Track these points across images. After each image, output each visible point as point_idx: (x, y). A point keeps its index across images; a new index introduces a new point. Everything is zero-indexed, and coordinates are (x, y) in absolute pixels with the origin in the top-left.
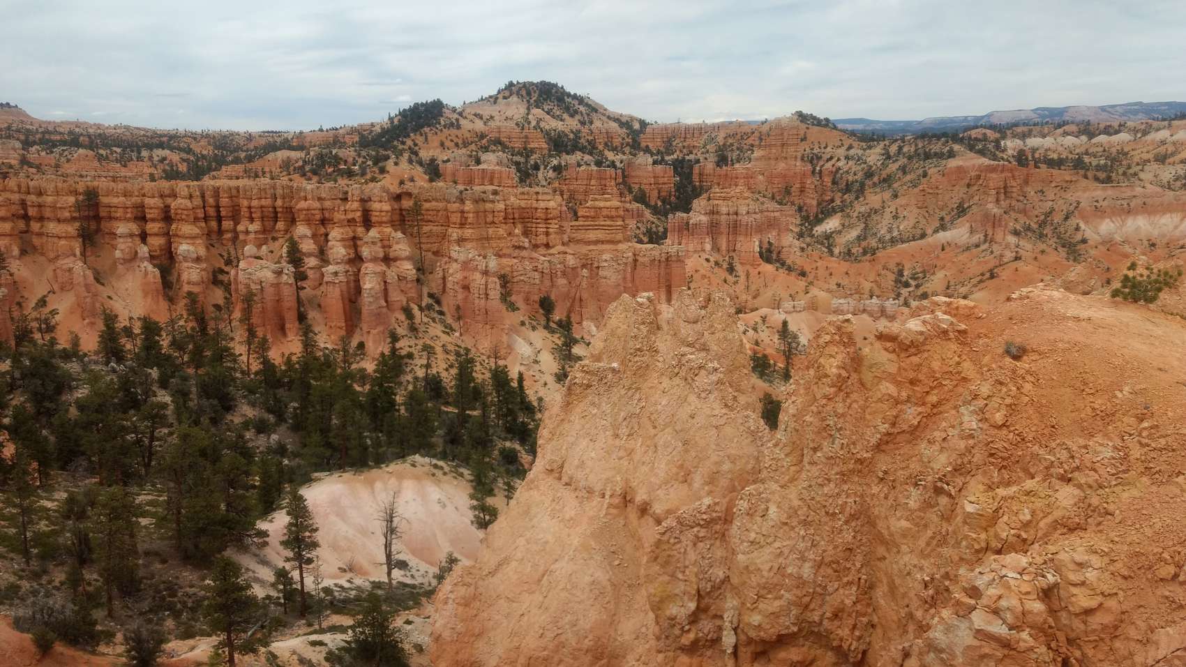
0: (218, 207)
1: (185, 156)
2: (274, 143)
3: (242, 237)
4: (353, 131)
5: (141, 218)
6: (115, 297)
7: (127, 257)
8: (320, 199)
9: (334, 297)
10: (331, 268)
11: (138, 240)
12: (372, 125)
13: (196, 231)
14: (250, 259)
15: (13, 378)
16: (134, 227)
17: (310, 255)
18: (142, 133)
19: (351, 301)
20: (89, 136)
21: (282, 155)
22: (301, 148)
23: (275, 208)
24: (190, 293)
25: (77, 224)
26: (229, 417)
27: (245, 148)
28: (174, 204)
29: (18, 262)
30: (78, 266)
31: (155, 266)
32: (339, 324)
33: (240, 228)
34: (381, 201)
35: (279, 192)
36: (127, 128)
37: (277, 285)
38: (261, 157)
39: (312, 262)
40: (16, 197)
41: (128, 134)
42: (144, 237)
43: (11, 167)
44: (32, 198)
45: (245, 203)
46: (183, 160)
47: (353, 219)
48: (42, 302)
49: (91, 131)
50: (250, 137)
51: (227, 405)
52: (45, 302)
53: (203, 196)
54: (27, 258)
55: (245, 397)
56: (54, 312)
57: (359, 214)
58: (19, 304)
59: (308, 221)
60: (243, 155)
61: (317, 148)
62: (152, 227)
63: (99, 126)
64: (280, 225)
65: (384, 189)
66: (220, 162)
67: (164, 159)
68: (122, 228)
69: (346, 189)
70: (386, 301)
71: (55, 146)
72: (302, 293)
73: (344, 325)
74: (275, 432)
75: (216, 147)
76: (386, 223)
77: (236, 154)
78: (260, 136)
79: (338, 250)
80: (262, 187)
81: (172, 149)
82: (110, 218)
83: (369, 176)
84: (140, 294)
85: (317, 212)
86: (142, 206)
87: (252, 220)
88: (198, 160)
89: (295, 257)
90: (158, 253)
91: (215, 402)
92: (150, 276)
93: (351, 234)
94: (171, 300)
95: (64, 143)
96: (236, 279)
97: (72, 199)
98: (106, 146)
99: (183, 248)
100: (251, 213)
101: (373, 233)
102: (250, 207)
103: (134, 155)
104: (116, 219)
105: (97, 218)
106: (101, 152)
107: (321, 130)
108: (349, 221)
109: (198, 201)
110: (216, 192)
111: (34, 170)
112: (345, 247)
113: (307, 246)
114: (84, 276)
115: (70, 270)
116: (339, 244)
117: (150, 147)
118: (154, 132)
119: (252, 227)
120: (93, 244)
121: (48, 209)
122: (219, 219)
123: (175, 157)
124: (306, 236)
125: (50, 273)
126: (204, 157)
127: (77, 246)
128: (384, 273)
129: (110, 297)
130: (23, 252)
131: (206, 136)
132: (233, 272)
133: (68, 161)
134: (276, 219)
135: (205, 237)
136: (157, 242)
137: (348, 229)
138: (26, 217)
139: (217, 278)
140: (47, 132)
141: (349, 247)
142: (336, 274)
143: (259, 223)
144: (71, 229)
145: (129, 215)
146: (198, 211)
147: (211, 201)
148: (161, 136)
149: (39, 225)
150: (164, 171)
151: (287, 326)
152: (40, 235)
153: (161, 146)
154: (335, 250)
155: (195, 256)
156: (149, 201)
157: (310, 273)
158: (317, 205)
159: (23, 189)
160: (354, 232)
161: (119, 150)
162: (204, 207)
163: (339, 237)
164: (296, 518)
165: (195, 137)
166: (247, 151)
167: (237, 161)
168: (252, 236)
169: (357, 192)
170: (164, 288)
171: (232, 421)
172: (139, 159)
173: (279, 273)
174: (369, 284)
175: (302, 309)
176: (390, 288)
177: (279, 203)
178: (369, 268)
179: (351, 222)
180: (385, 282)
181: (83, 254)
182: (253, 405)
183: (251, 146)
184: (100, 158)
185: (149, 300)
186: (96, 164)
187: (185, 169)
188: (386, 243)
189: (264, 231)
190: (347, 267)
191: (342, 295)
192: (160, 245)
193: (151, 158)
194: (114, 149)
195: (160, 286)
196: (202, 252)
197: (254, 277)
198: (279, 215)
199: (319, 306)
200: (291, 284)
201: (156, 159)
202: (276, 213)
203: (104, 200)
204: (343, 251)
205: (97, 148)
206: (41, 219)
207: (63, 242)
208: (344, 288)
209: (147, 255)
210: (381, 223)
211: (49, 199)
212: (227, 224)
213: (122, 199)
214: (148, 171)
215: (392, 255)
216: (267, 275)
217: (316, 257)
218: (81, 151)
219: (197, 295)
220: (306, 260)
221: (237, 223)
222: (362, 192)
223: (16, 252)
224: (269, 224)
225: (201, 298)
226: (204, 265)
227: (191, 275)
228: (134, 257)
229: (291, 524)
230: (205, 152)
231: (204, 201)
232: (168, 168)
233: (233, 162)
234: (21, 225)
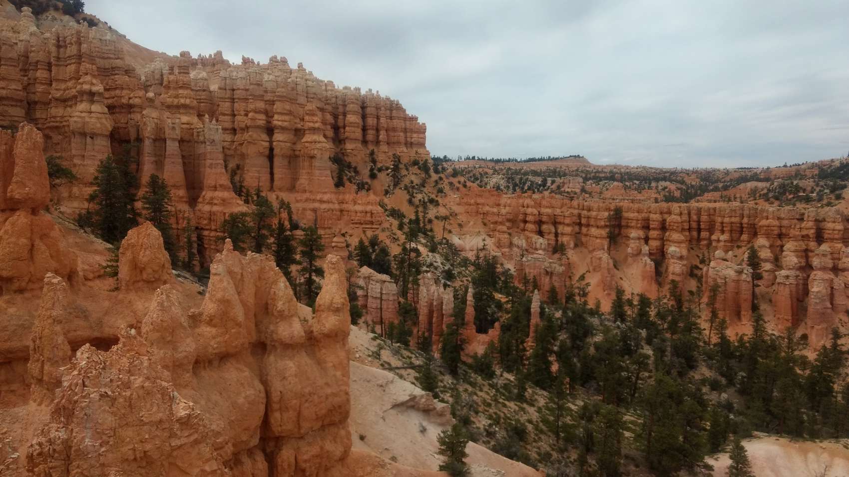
0: (699, 222)
1: (679, 186)
2: (745, 176)
3: (714, 244)
4: (813, 166)
5: (647, 227)
6: (624, 279)
7: (635, 253)
8: (779, 218)
9: (783, 296)
10: (784, 273)
11: (643, 242)
12: (832, 161)
13: (682, 238)
14: (719, 261)
15: (562, 322)
16: (641, 233)
17: (766, 261)
18: (653, 171)
19: (798, 300)
20: (621, 174)
21: (750, 185)
22: (767, 180)
23: (741, 224)
24: (673, 281)
25: (607, 230)
26: (692, 373)
27: (723, 180)
28: (669, 219)
29: (572, 252)
30: (605, 256)
31: (652, 260)
32: (786, 317)
33: (714, 237)
34: (834, 222)
35: (746, 212)
36: (644, 168)
37: (737, 282)
38: (734, 186)
39: (768, 266)
40: (576, 212)
41: (644, 171)
42: (647, 240)
43: (576, 193)
44: (585, 212)
45: (719, 220)
46: (678, 189)
47: (807, 236)
48: (582, 278)
49: (622, 170)
50: (727, 172)
51: (691, 365)
52: (584, 277)
53: (689, 214)
54: (577, 249)
55: (704, 361)
56: (588, 285)
57: (812, 231)
58: (570, 277)
59: (768, 235)
60: (721, 185)
61: (780, 180)
62: (653, 234)
63: (627, 167)
64: (745, 237)
65: (838, 212)
66: (703, 190)
67: (666, 188)
68: (634, 233)
69: (803, 211)
70: (832, 304)
71: (601, 180)
72: (757, 290)
73: (790, 318)
74: (725, 392)
75: (702, 180)
76: (836, 239)
77: (716, 184)
78: (735, 171)
79: (791, 258)
80: (734, 208)
81: (671, 181)
82: (627, 227)
83: (825, 202)
84: (640, 277)
85: (775, 228)
86: (647, 220)
87: (723, 232)
88: (688, 189)
89: (754, 261)
90: (655, 251)
91: (683, 361)
92: (648, 268)
93: (804, 247)
94: (660, 284)
95: (606, 178)
96: (706, 274)
97: (606, 214)
98: (630, 180)
99: (672, 249)
100: (723, 227)
101: (825, 247)
102: (722, 223)
103: (646, 186)
104: (632, 227)
105: (620, 226)
106: (627, 183)
107: (785, 166)
108: (803, 236)
109: (685, 218)
110: (699, 210)
111: (587, 195)
112: (797, 257)
113: (765, 254)
114: (608, 263)
115: (600, 259)
116: (793, 254)
117: (657, 180)
118: (661, 170)
119: (722, 238)
120: (615, 243)
121: (593, 220)
122: (699, 230)
123: (672, 186)
124: (764, 246)
125: (588, 260)
126: (692, 186)
127: (606, 243)
128: (832, 280)
129: (621, 278)
130: (576, 245)
131: (695, 172)
132: (705, 269)
133: (607, 189)
134: (741, 233)
135: (687, 243)
136: (654, 244)
137: (801, 243)
138: (580, 224)
139: (692, 272)
140: (598, 172)
141: (802, 257)
142: (787, 277)
143: (728, 235)
144: (604, 232)
145: (639, 225)
146: (685, 224)
147: (695, 217)
148: (666, 172)
149: (586, 229)
150: (665, 196)
151: (743, 313)
152: (586, 235)
153: (664, 179)
154: (788, 259)
155: (679, 255)
156: (652, 216)
157: (765, 275)
158: (776, 223)
159: (581, 207)
160: (807, 245)
161: (637, 182)
162: (689, 221)
163: (793, 248)
164: (737, 463)
165: (688, 173)
166: (725, 182)
167: (716, 189)
168: (722, 244)
169: (812, 214)
170: (656, 275)
171: (693, 377)
172: (650, 188)
173: (740, 272)
174: (817, 288)
175: (756, 302)
176: (836, 294)
177: (745, 220)
178: (817, 275)
179: (805, 237)
180: (832, 288)
181: (609, 249)
182: (710, 368)
183: (728, 179)
184: (626, 187)
185: (646, 282)
186: (623, 191)
187: (679, 195)
188: (836, 256)
189: (732, 241)
190: (798, 273)
191: (791, 294)
192: (656, 246)
193: (657, 187)
194: (635, 181)
195: (654, 274)
196: (685, 252)
197: (720, 274)
198: (744, 229)
199: (771, 301)
200: (748, 282)
201: (660, 188)
202: (742, 228)
203: (625, 215)
204: (795, 260)
205: (625, 181)
206: (588, 225)
207: (598, 241)
208: (794, 290)
209: (648, 252)
210: (832, 240)
211: (594, 214)
212: (704, 234)
213: (636, 214)
214: (654, 196)
215: (840, 266)
216: (731, 273)
217: (772, 262)
218: (616, 183)
219: (678, 282)
220: (763, 264)
221: (711, 234)
222: (817, 214)
223: (572, 245)
224: (735, 236)
225: (680, 285)
226: (685, 262)
227: (675, 268)
228: (639, 253)
229: (731, 467)
230: (694, 183)
231: (690, 217)
232: (667, 194)
233: (713, 190)
234: (577, 228)
